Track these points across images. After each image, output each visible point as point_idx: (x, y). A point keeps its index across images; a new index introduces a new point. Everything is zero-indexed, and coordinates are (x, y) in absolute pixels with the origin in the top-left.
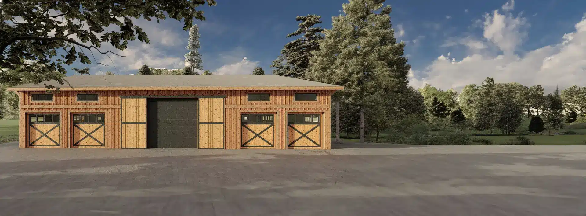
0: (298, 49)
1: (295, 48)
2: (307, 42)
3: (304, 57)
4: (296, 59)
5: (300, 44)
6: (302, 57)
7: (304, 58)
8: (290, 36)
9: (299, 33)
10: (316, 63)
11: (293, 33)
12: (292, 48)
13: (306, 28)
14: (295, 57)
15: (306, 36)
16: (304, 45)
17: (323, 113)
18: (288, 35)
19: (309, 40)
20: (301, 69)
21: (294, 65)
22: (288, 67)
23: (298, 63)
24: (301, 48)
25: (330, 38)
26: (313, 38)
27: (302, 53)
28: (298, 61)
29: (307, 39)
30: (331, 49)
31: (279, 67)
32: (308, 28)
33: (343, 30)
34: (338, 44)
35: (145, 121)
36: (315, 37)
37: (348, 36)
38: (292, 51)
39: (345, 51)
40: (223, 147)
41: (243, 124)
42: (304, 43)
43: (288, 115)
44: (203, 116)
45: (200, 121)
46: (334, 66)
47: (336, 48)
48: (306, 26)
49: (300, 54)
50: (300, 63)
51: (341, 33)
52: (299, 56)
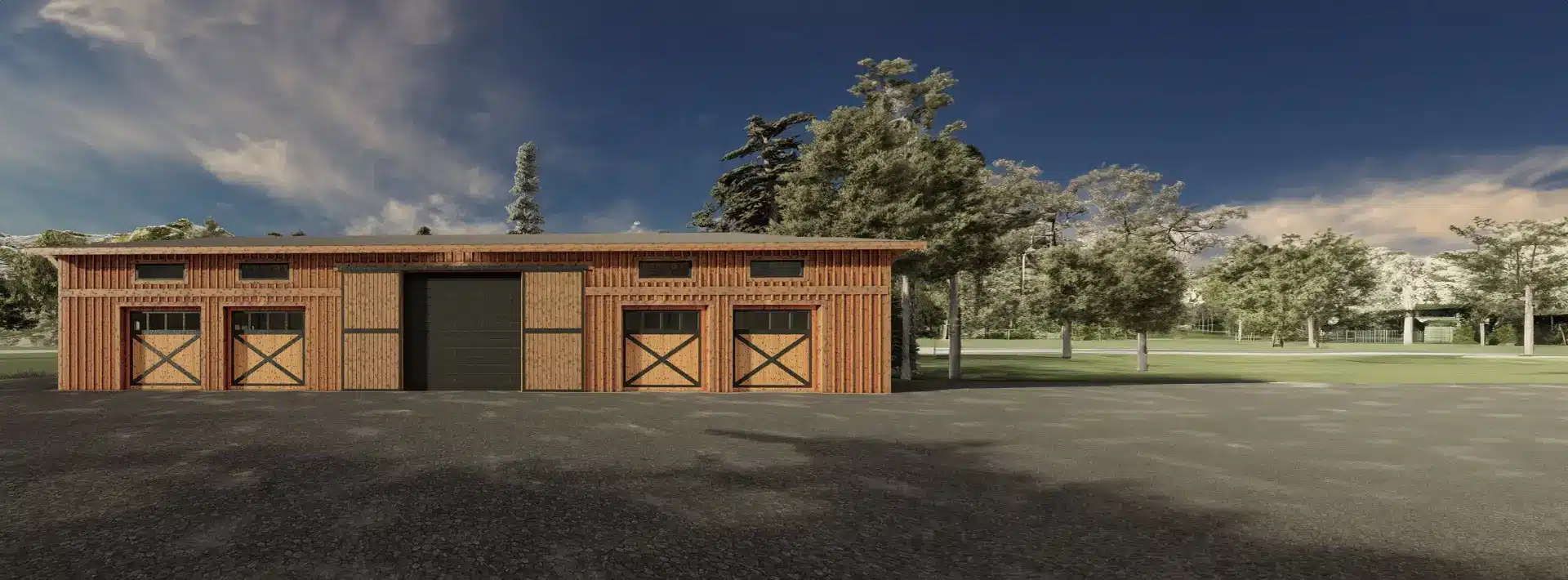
0: (748, 185)
1: (741, 183)
2: (767, 170)
3: (761, 201)
4: (742, 205)
5: (752, 175)
6: (757, 203)
7: (760, 205)
8: (730, 158)
9: (749, 150)
10: (794, 198)
11: (736, 151)
12: (733, 183)
13: (765, 140)
14: (741, 202)
15: (766, 156)
16: (760, 175)
17: (818, 307)
18: (726, 155)
19: (772, 166)
20: (754, 227)
21: (738, 219)
22: (726, 225)
23: (748, 215)
24: (755, 184)
25: (826, 138)
26: (780, 161)
27: (756, 193)
28: (747, 210)
29: (766, 162)
30: (830, 163)
31: (706, 225)
32: (768, 139)
33: (857, 120)
34: (845, 152)
35: (397, 327)
36: (784, 159)
37: (869, 131)
38: (733, 191)
39: (864, 165)
40: (580, 388)
41: (628, 333)
42: (760, 171)
43: (734, 311)
44: (533, 317)
45: (527, 327)
46: (836, 203)
47: (841, 161)
48: (765, 136)
49: (751, 195)
50: (751, 214)
51: (852, 125)
52: (749, 201)
